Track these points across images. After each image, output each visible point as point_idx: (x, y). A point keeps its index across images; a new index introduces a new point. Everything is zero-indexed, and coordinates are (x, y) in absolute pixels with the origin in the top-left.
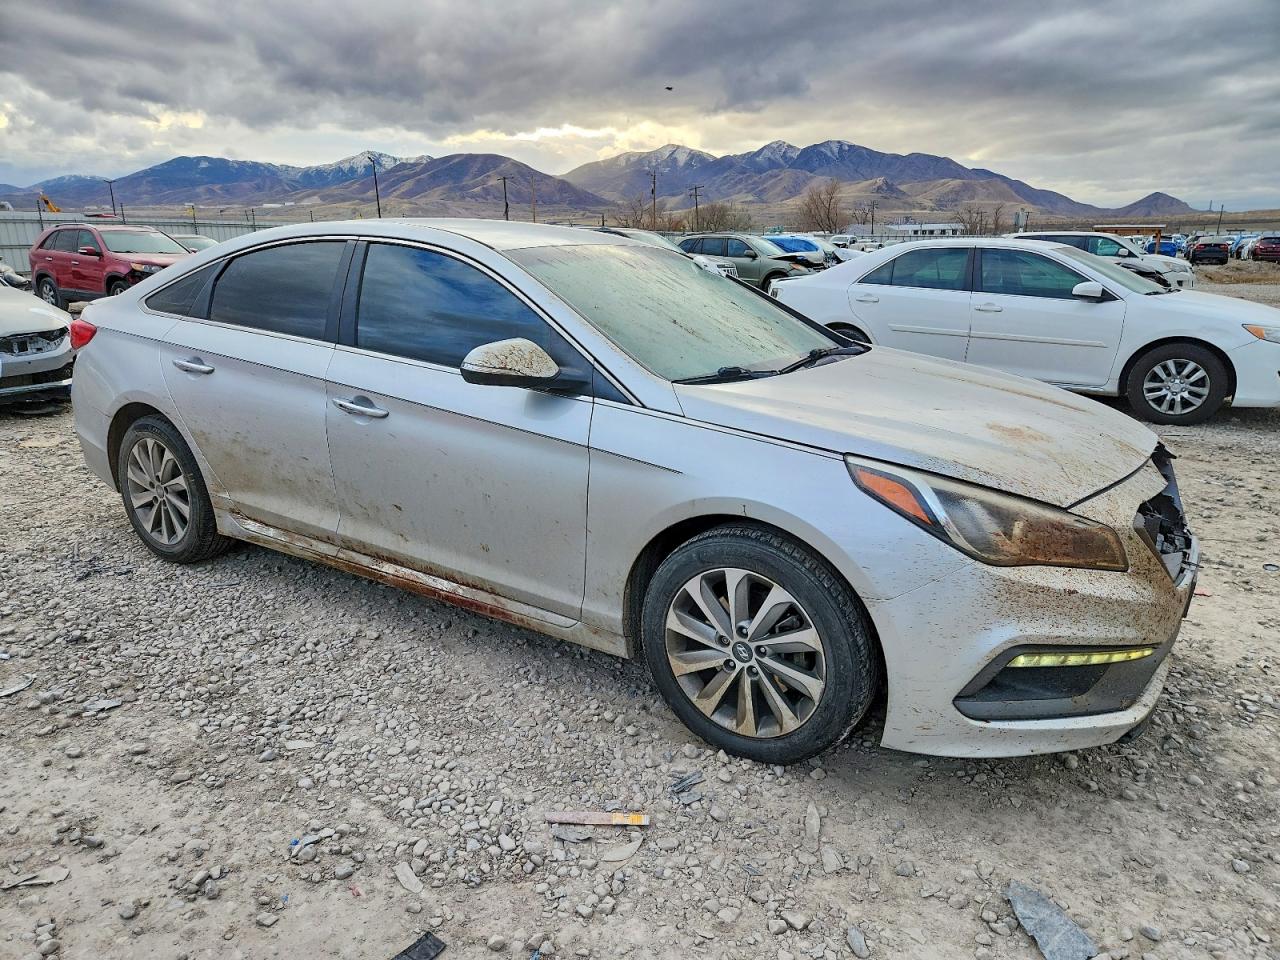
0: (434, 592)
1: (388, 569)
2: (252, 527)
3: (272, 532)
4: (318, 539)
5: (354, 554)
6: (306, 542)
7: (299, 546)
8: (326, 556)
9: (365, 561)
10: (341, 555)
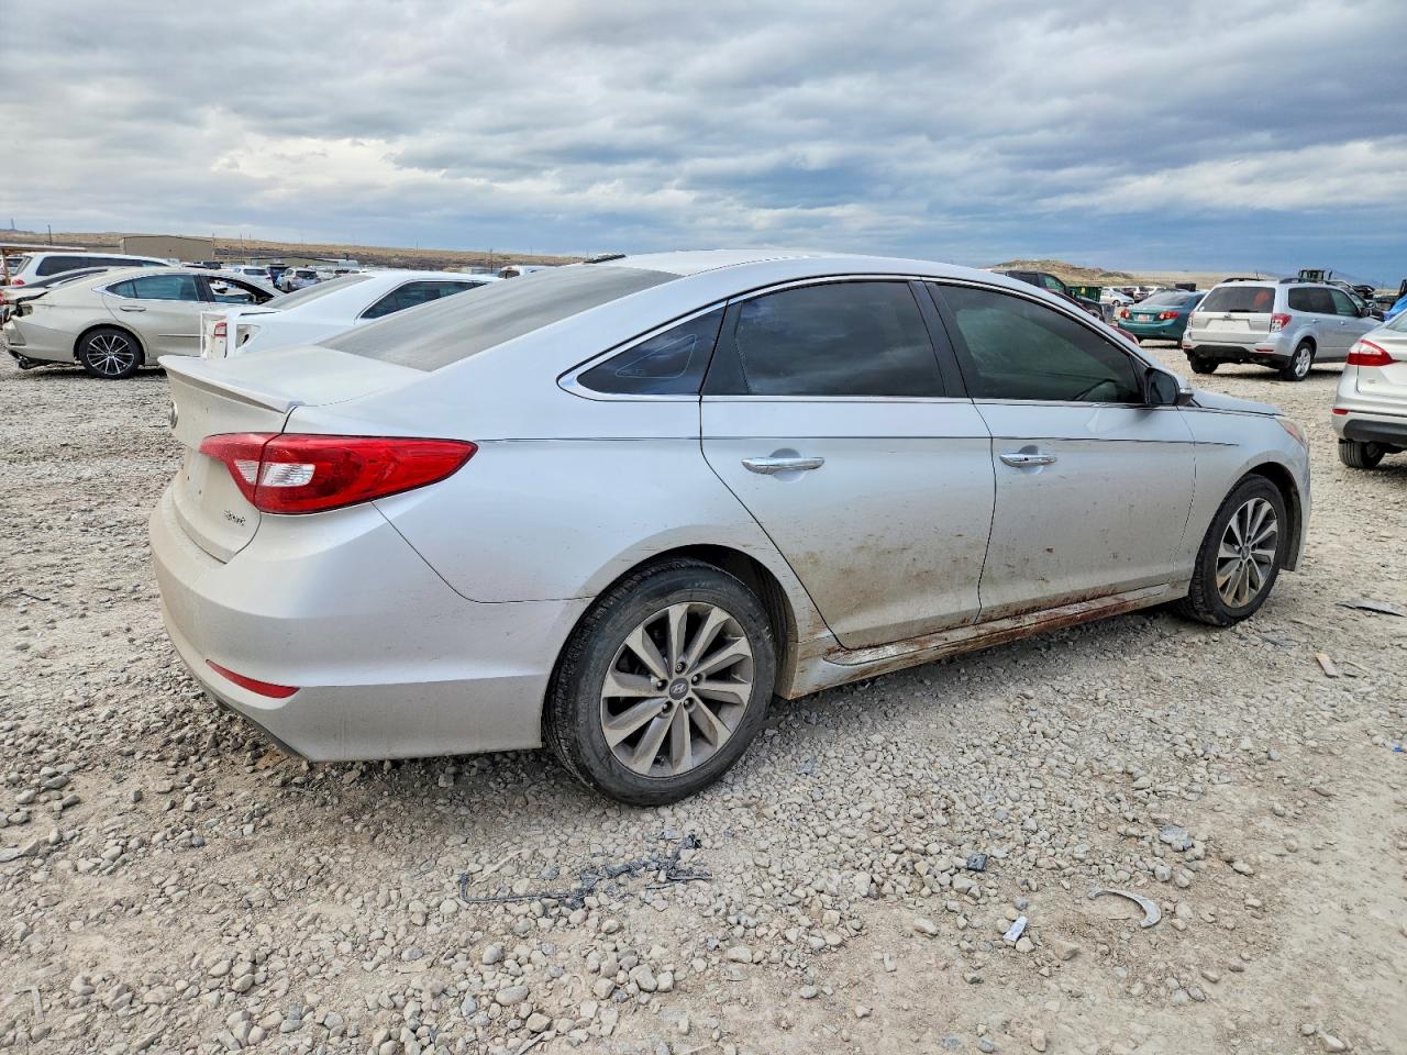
0: (1070, 619)
1: (1029, 621)
2: (866, 657)
3: (891, 650)
4: (948, 629)
5: (992, 624)
6: (940, 639)
7: (933, 648)
8: (966, 642)
9: (1007, 624)
10: (982, 632)
